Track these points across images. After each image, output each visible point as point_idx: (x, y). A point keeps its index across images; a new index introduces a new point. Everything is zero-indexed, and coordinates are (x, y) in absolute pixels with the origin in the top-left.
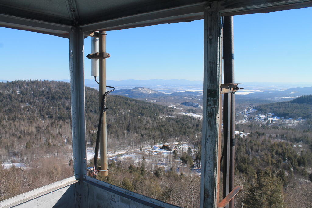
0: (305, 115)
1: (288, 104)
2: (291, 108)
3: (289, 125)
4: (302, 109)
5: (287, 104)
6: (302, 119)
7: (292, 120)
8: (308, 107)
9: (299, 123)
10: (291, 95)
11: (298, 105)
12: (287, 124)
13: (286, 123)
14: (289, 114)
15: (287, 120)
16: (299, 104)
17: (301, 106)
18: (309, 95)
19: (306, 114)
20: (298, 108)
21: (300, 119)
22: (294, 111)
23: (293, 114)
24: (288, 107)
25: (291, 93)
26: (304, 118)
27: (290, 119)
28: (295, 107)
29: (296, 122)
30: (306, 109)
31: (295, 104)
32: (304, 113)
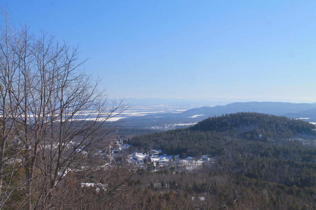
0: (213, 150)
1: (185, 132)
2: (191, 139)
3: (187, 168)
4: (209, 141)
5: (183, 132)
6: (209, 157)
7: (192, 160)
8: (218, 137)
9: (203, 164)
10: (192, 120)
11: (203, 133)
12: (185, 166)
13: (183, 165)
14: (187, 148)
15: (185, 161)
16: (204, 132)
17: (208, 136)
18: (220, 115)
19: (215, 148)
20: (203, 139)
21: (206, 157)
22: (197, 145)
23: (194, 150)
24: (187, 137)
25: (194, 117)
26: (212, 155)
27: (189, 158)
28: (197, 137)
29: (200, 162)
30: (215, 139)
31: (198, 133)
32: (212, 147)
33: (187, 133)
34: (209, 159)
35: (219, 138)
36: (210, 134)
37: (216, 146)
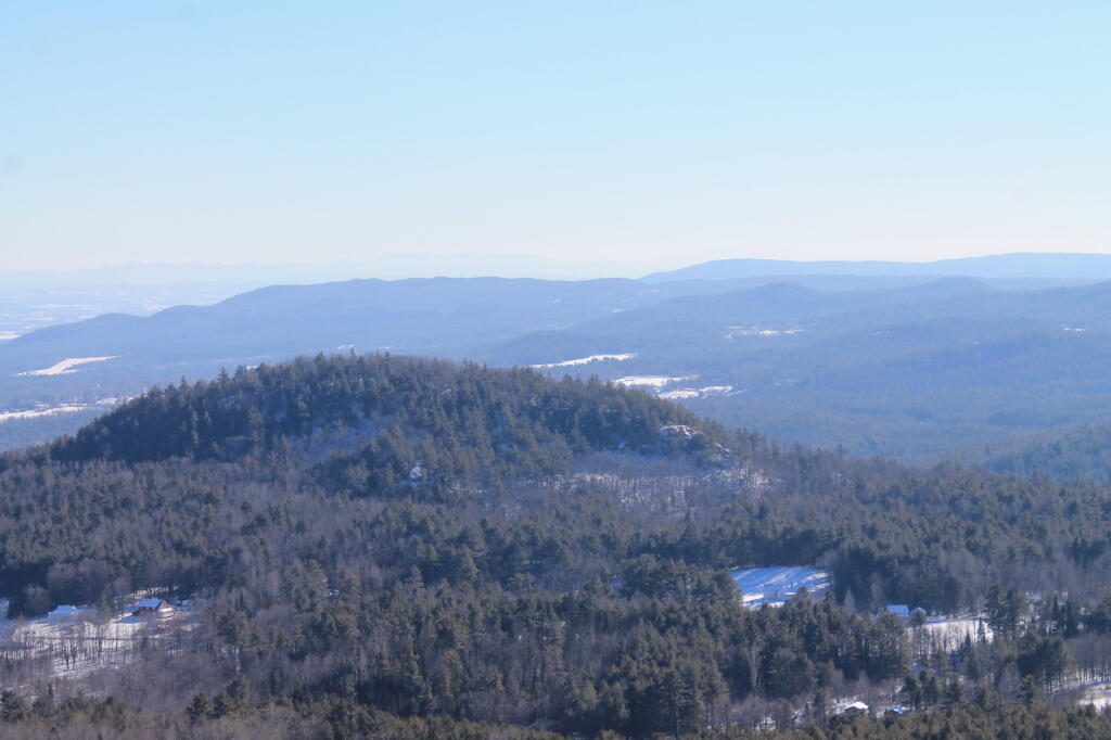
0: (188, 563)
1: (32, 470)
2: (65, 509)
3: (60, 669)
4: (158, 514)
5: (22, 473)
6: (167, 598)
7: (80, 620)
8: (206, 489)
9: (142, 644)
10: (52, 391)
11: (127, 475)
12: (44, 660)
13: (33, 654)
14: (48, 563)
15: (38, 628)
16: (130, 466)
17: (151, 486)
18: (210, 376)
19: (194, 552)
20: (126, 503)
21: (154, 602)
22: (98, 539)
23: (85, 567)
24: (42, 500)
25: (57, 370)
26: (181, 587)
27: (62, 610)
28: (96, 499)
29: (121, 630)
30: (194, 503)
31: (99, 473)
32: (179, 547)
33: (40, 480)
34: (166, 610)
35: (209, 499)
36: (161, 479)
37: (198, 540)
